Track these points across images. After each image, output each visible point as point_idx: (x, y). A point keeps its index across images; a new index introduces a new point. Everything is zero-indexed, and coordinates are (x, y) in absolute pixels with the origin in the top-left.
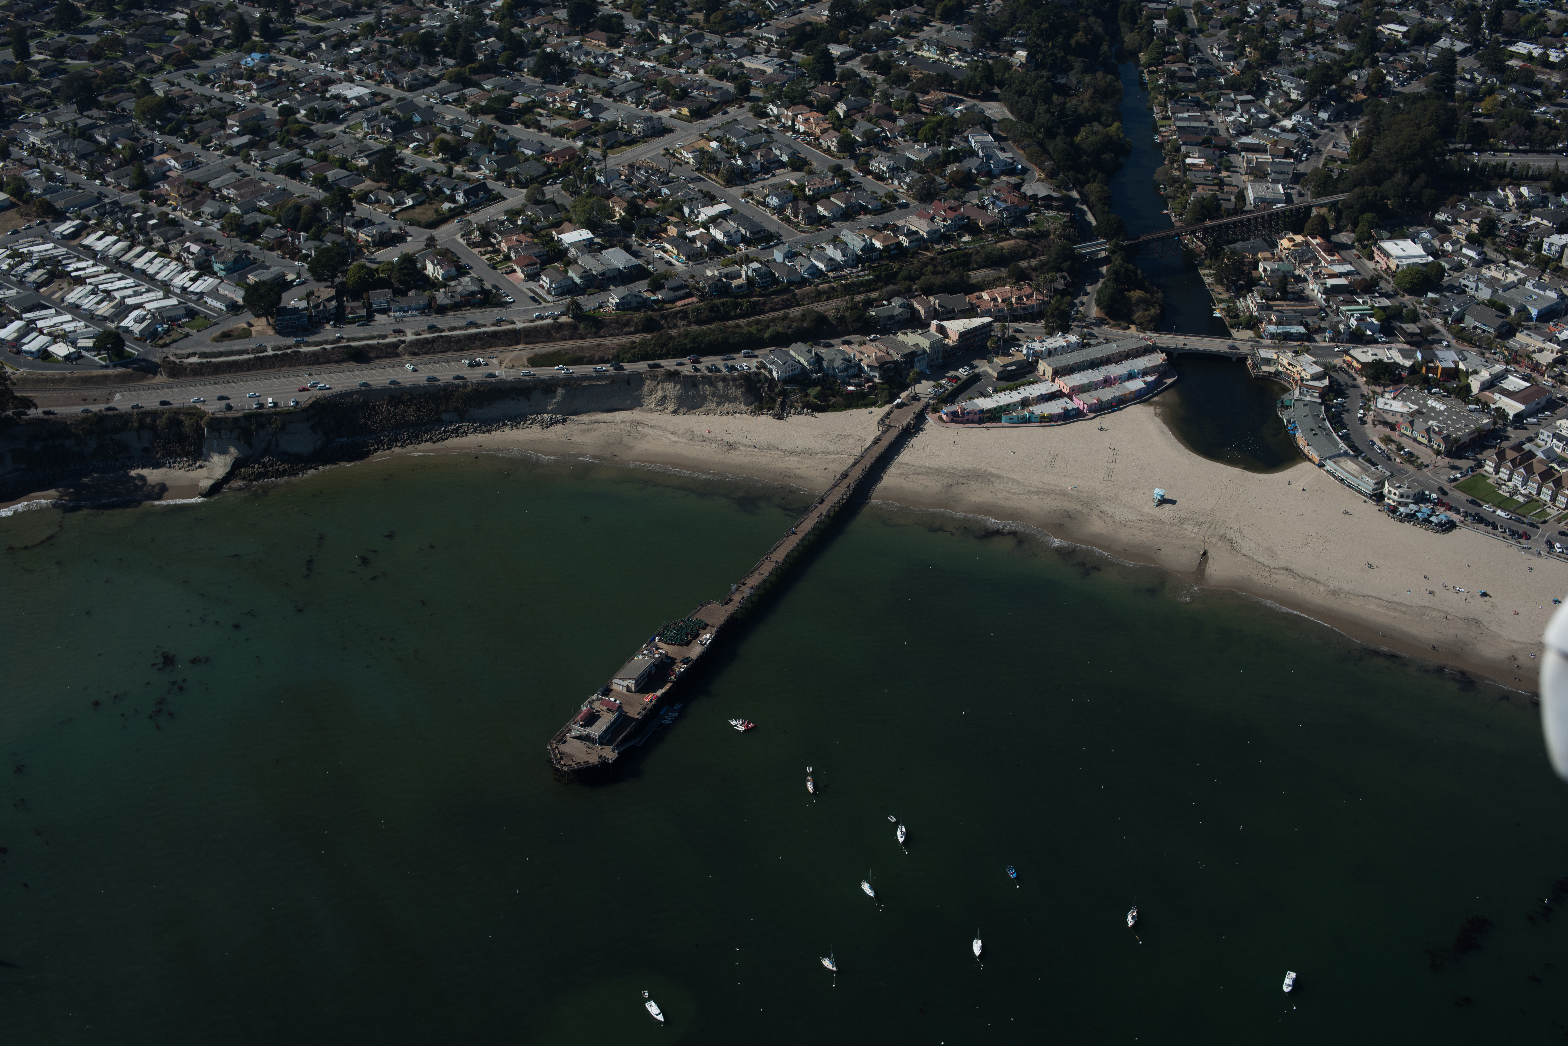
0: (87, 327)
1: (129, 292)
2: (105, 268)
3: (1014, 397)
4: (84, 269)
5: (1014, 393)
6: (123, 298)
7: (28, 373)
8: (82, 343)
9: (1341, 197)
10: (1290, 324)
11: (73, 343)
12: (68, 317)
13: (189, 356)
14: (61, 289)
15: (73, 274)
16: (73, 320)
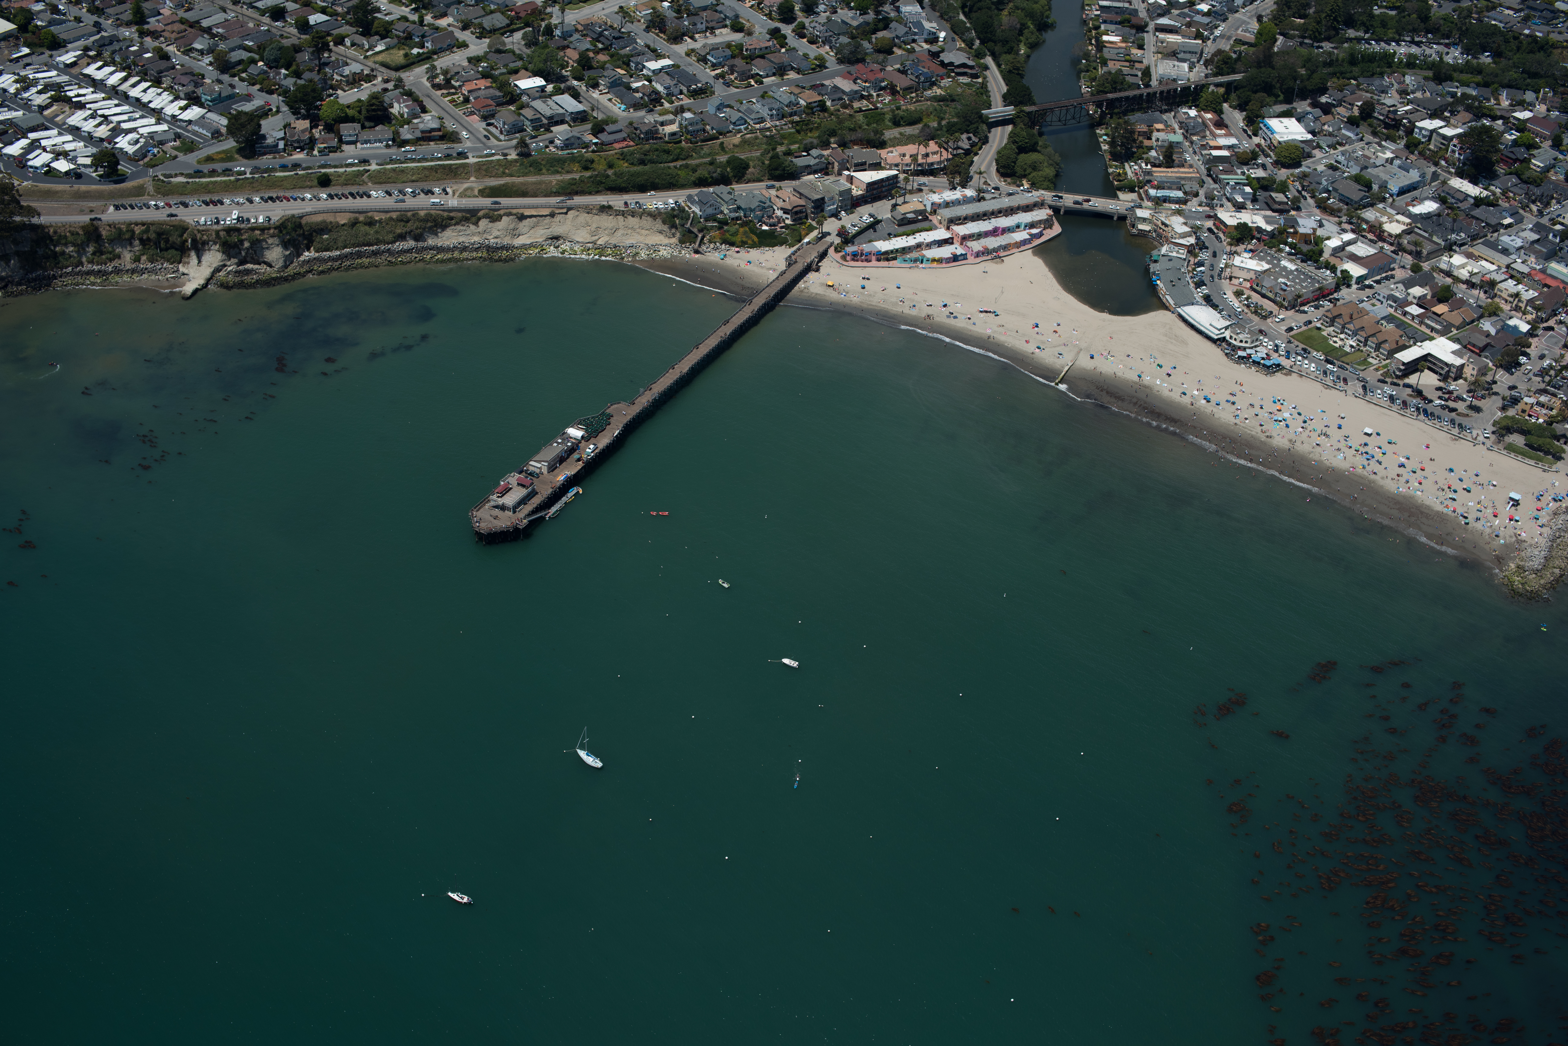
0: (86, 147)
1: (125, 117)
2: (103, 95)
3: (910, 241)
4: (84, 95)
5: (910, 238)
6: (119, 122)
7: (32, 186)
8: (81, 161)
9: (1238, 77)
10: (1170, 188)
11: (73, 160)
12: (70, 138)
13: (176, 175)
14: (63, 113)
15: (74, 100)
16: (74, 140)
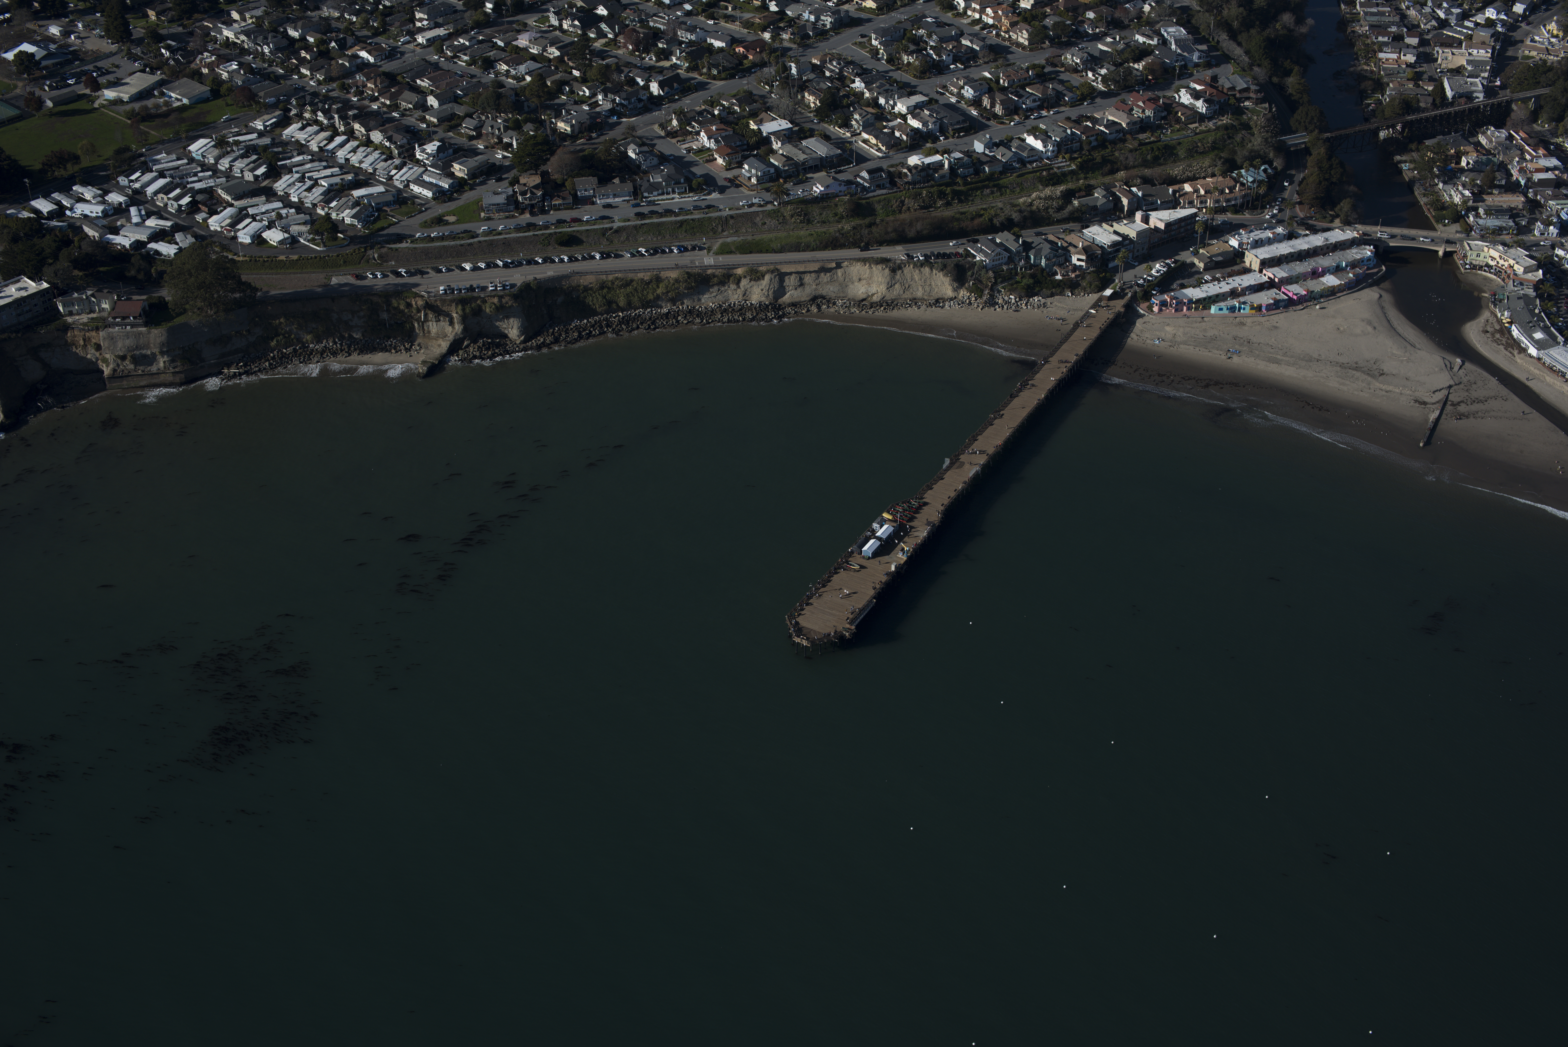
0: (298, 214)
2: (309, 157)
3: (1224, 287)
5: (1223, 284)
8: (295, 229)
11: (287, 229)
